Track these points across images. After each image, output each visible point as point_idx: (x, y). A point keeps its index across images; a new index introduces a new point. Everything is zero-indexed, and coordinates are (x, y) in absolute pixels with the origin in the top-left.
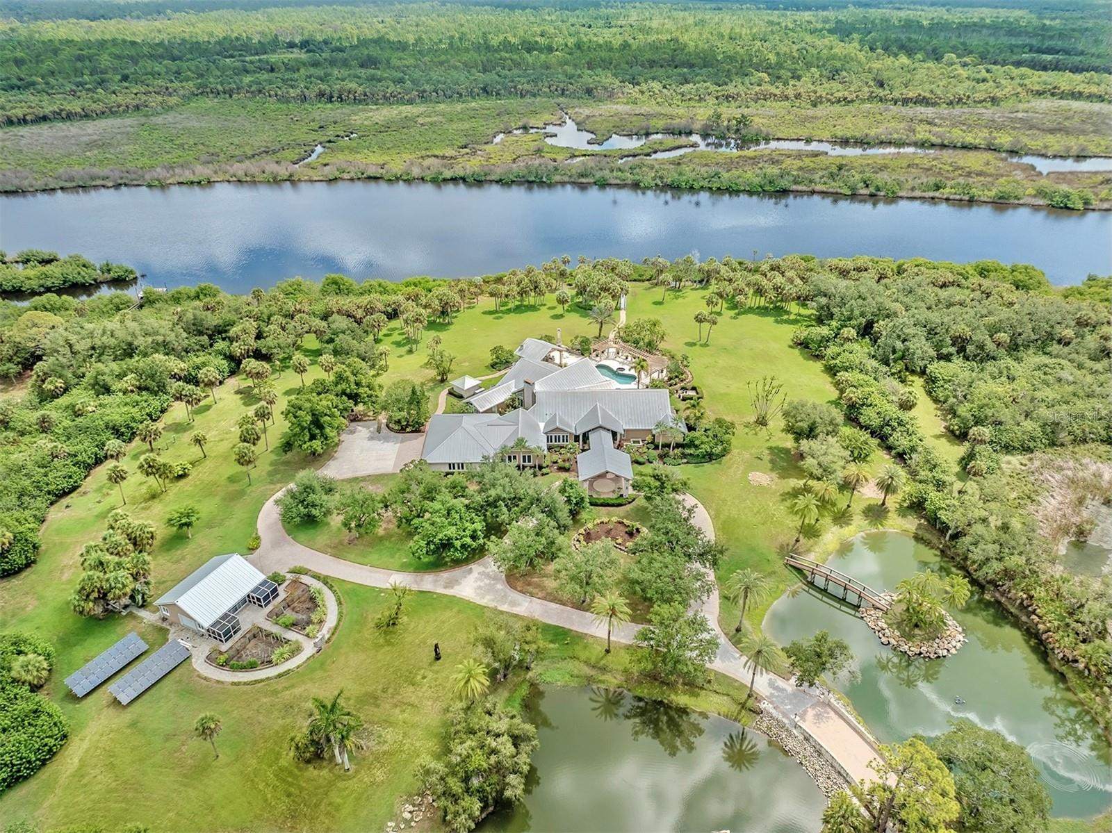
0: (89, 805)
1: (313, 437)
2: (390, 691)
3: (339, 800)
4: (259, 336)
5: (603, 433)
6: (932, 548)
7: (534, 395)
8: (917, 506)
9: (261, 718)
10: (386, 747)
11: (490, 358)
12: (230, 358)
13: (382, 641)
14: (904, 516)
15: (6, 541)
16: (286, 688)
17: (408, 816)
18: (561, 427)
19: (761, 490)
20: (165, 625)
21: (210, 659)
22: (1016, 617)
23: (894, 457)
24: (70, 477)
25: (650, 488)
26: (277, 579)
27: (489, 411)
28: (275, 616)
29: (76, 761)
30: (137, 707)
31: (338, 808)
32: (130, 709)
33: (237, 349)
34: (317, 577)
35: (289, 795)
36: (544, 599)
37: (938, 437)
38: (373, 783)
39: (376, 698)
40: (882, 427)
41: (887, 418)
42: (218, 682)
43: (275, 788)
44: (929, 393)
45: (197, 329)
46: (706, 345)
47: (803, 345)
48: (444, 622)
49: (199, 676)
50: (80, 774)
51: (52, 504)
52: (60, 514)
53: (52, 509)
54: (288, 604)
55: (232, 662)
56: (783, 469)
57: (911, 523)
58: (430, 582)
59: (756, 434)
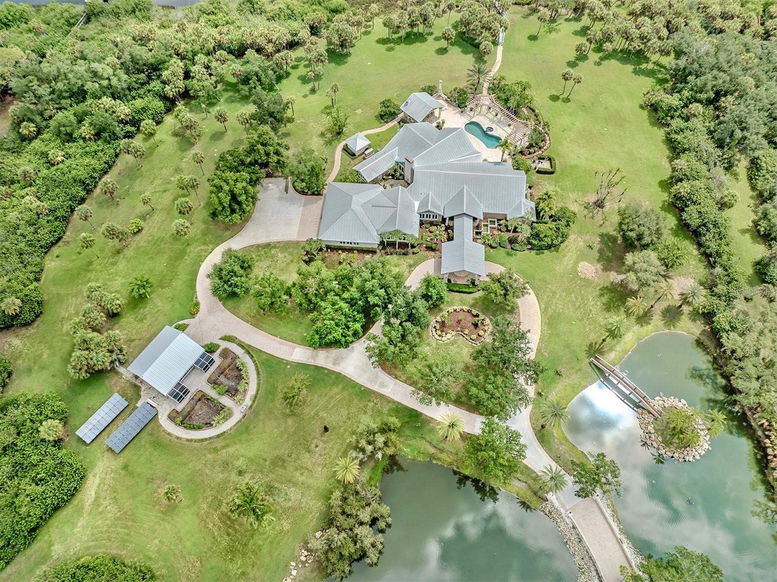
0: (105, 529)
1: (233, 211)
2: (294, 456)
3: (260, 542)
4: (187, 75)
5: (465, 218)
6: (708, 353)
7: (412, 171)
8: (708, 316)
9: (208, 471)
10: (290, 504)
11: (379, 110)
12: (164, 98)
13: (288, 411)
14: (694, 320)
16: (223, 447)
17: (304, 559)
18: (432, 210)
19: (587, 282)
20: (137, 383)
21: (171, 418)
22: (755, 430)
23: (702, 254)
24: (55, 231)
25: (496, 296)
26: (211, 349)
27: (375, 182)
28: (214, 382)
29: (93, 493)
30: (126, 452)
31: (260, 548)
32: (121, 455)
33: (170, 91)
34: (242, 345)
35: (228, 535)
36: (405, 382)
37: (744, 232)
38: (282, 531)
39: (284, 461)
40: (700, 226)
42: (177, 438)
43: (220, 529)
44: (750, 179)
45: (134, 66)
46: (567, 100)
47: (654, 108)
48: (332, 397)
49: (164, 431)
50: (96, 503)
51: (46, 253)
52: (53, 263)
53: (48, 257)
54: (222, 372)
55: (185, 420)
56: (609, 260)
57: (697, 329)
58: (324, 359)
59: (592, 217)
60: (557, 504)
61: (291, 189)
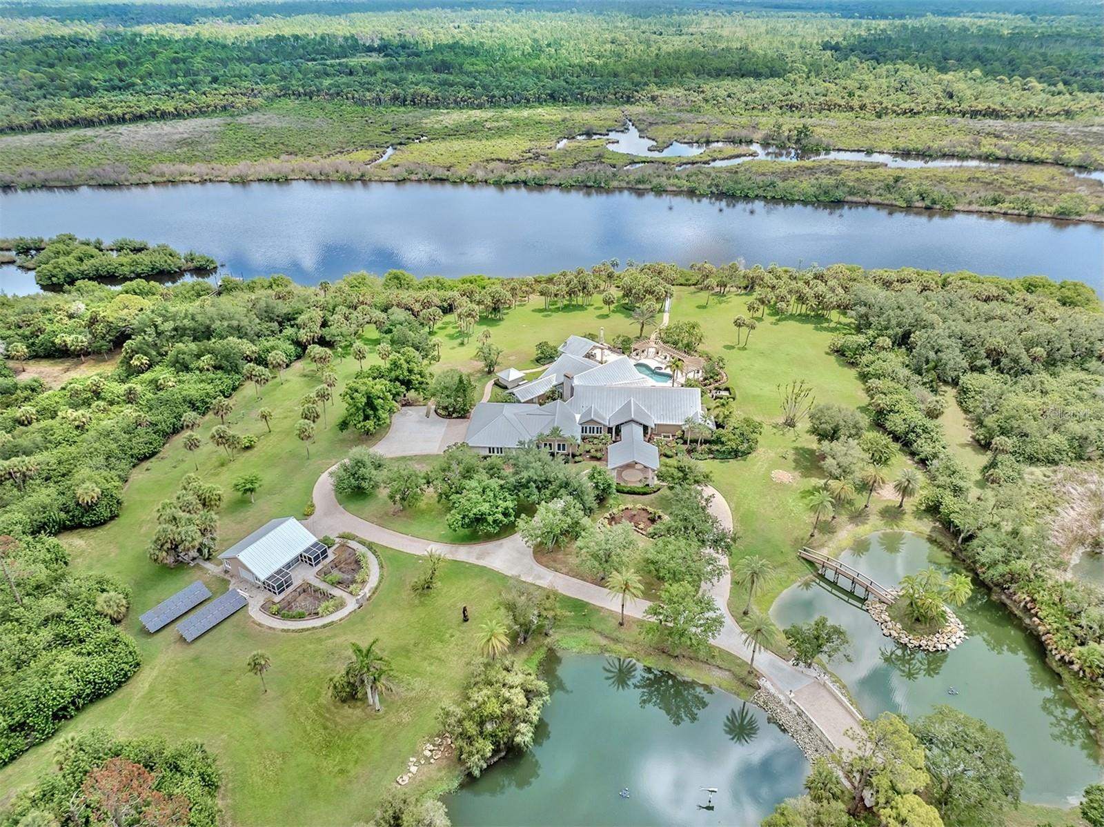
0: (155, 723)
1: (367, 418)
2: (421, 645)
3: (369, 736)
4: (324, 324)
5: (634, 425)
6: (945, 550)
7: (572, 388)
8: (933, 509)
9: (305, 661)
10: (413, 694)
11: (535, 353)
12: (297, 343)
13: (417, 602)
14: (920, 518)
15: (95, 495)
16: (329, 638)
17: (428, 753)
18: (596, 419)
19: (782, 487)
20: (227, 577)
21: (264, 608)
22: (1020, 619)
23: (917, 463)
24: (151, 443)
25: (673, 479)
26: (327, 542)
27: (530, 401)
28: (324, 574)
29: (147, 685)
30: (199, 643)
31: (367, 742)
32: (193, 646)
33: (303, 336)
34: (363, 543)
35: (325, 728)
36: (567, 574)
37: (963, 446)
38: (399, 724)
39: (408, 651)
40: (907, 433)
41: (913, 425)
42: (270, 628)
43: (314, 721)
44: (960, 403)
45: (268, 315)
46: (744, 349)
47: (840, 352)
48: (473, 589)
49: (254, 622)
50: (149, 696)
51: (134, 466)
52: (141, 476)
53: (137, 470)
54: (335, 565)
55: (283, 612)
56: (806, 468)
57: (927, 526)
58: (466, 554)
59: (783, 434)
60: (772, 690)
61: (433, 414)
